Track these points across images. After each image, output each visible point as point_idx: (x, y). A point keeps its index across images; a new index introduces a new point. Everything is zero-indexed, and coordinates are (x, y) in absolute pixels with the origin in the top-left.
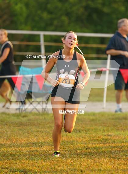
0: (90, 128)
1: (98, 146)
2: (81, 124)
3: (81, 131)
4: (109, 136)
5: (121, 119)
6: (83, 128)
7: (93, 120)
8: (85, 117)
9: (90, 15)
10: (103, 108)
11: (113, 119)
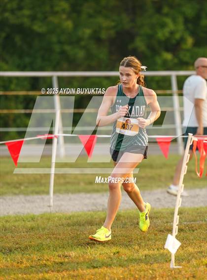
0: (30, 243)
1: (47, 276)
2: (12, 237)
3: (13, 249)
4: (66, 257)
5: (83, 225)
6: (17, 244)
7: (32, 229)
8: (17, 224)
9: (8, 37)
10: (49, 206)
11: (68, 225)
